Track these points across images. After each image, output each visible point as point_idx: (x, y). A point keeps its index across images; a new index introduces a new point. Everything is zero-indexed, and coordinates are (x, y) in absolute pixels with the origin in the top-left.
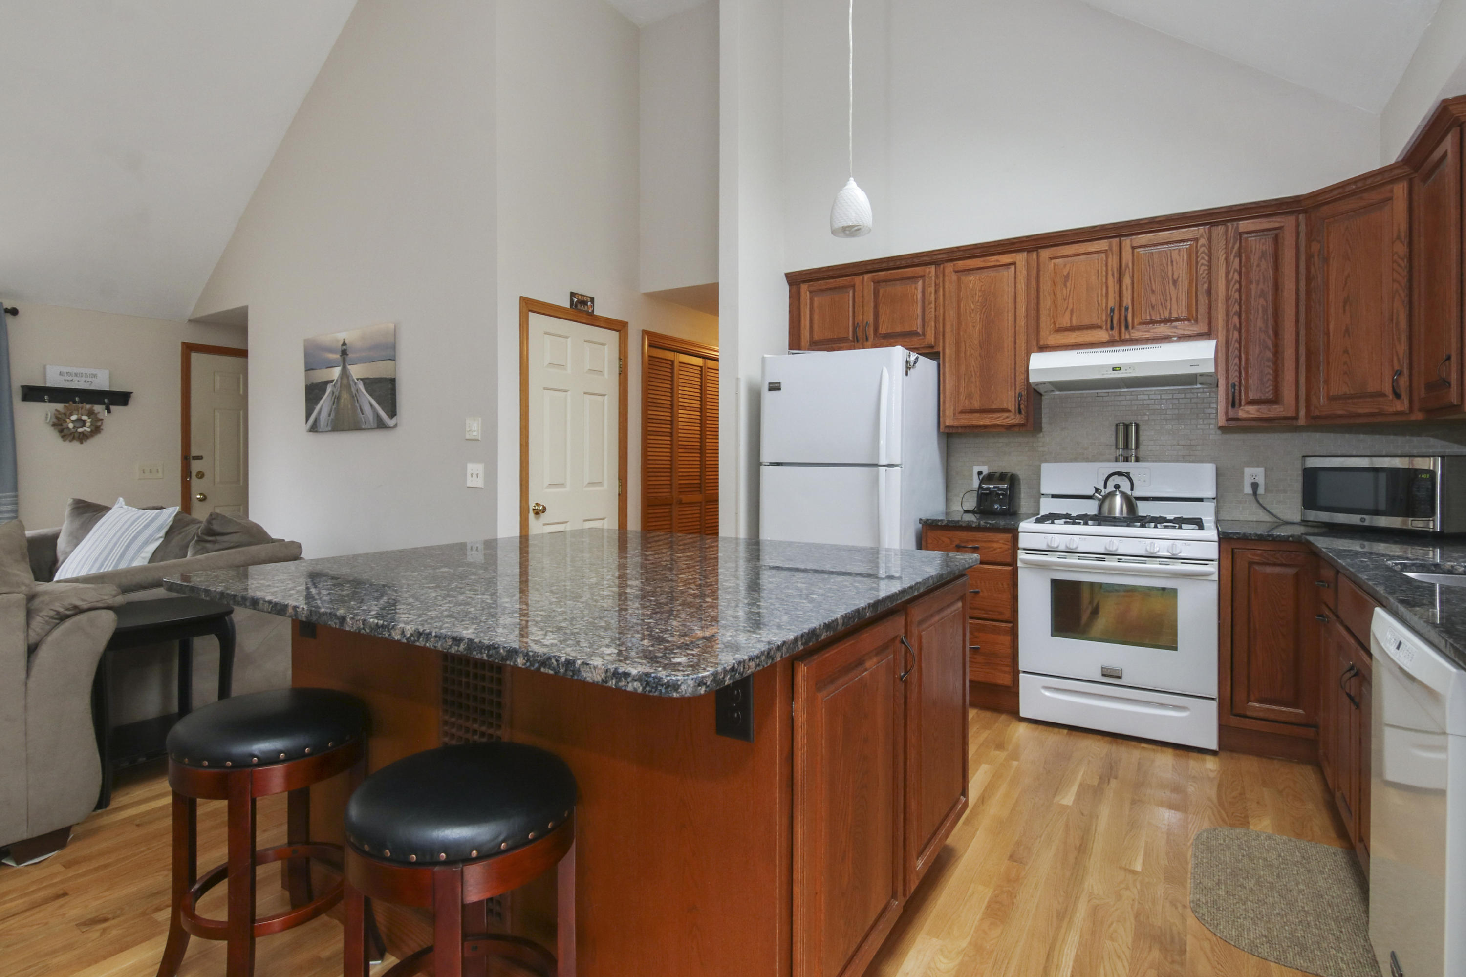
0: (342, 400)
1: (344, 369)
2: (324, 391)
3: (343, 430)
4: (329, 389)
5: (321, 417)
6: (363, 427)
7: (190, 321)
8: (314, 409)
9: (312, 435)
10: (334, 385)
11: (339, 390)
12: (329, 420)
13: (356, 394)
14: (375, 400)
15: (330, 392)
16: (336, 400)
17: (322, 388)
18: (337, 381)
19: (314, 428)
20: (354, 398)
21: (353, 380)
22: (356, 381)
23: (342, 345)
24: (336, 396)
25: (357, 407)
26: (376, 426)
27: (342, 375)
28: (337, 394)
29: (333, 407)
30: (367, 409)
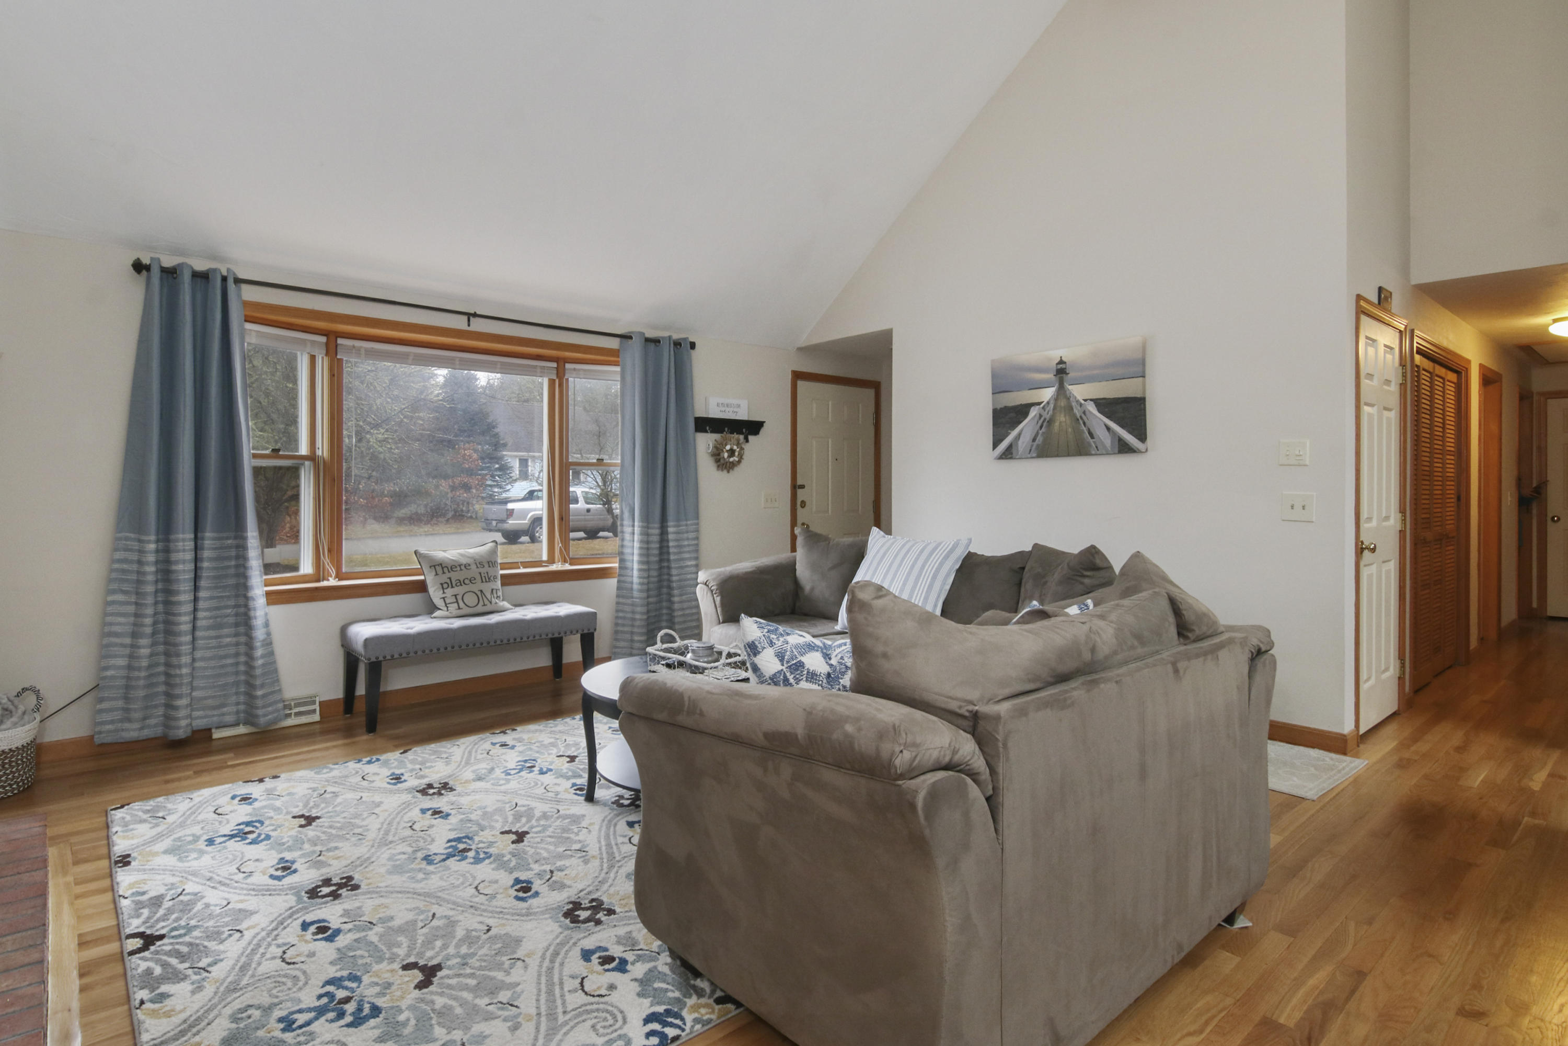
0: (1057, 424)
1: (1061, 387)
2: (1026, 415)
3: (1057, 456)
4: (1033, 412)
5: (1020, 442)
6: (1093, 452)
7: (800, 349)
8: (1007, 435)
9: (1005, 464)
10: (1043, 408)
11: (1051, 412)
12: (1032, 446)
13: (1081, 417)
14: (1115, 422)
15: (1035, 415)
16: (1045, 424)
17: (1022, 411)
18: (1048, 403)
19: (1008, 454)
20: (1079, 421)
21: (1078, 401)
22: (1083, 402)
23: (1058, 364)
24: (1045, 419)
25: (1083, 431)
26: (1116, 451)
27: (1057, 396)
28: (1048, 417)
29: (1041, 432)
30: (1101, 433)
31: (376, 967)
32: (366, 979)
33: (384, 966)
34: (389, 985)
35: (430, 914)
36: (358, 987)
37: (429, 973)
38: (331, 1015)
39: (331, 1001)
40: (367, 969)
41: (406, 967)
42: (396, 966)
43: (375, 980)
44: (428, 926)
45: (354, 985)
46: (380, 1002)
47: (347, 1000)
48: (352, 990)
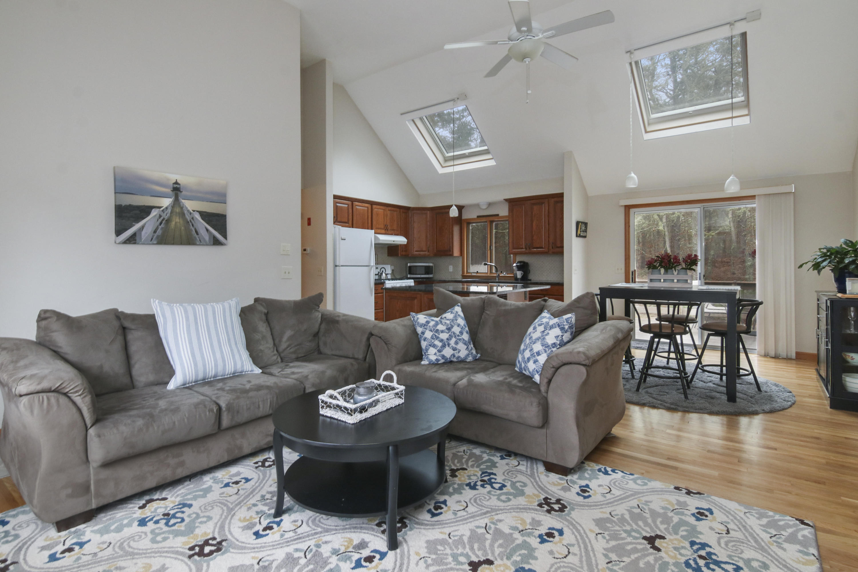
0: (173, 223)
1: (177, 199)
2: (148, 214)
3: (173, 244)
4: (154, 213)
5: (143, 233)
6: (198, 243)
8: (131, 226)
9: (127, 246)
10: (163, 211)
11: (169, 215)
12: (153, 236)
13: (190, 221)
14: (211, 227)
15: (155, 216)
16: (164, 222)
17: (145, 211)
18: (167, 208)
19: (132, 240)
20: (189, 223)
21: (188, 211)
22: (192, 212)
23: (174, 184)
24: (164, 219)
25: (192, 230)
26: (212, 243)
27: (174, 204)
28: (166, 218)
29: (160, 227)
30: (203, 232)
31: (671, 561)
32: (683, 559)
33: (667, 559)
34: (676, 549)
35: (610, 565)
36: (690, 559)
37: (651, 540)
38: (714, 557)
39: (709, 563)
40: (676, 564)
41: (659, 550)
42: (662, 554)
43: (679, 556)
44: (620, 560)
45: (692, 562)
46: (687, 545)
47: (701, 557)
48: (695, 560)
